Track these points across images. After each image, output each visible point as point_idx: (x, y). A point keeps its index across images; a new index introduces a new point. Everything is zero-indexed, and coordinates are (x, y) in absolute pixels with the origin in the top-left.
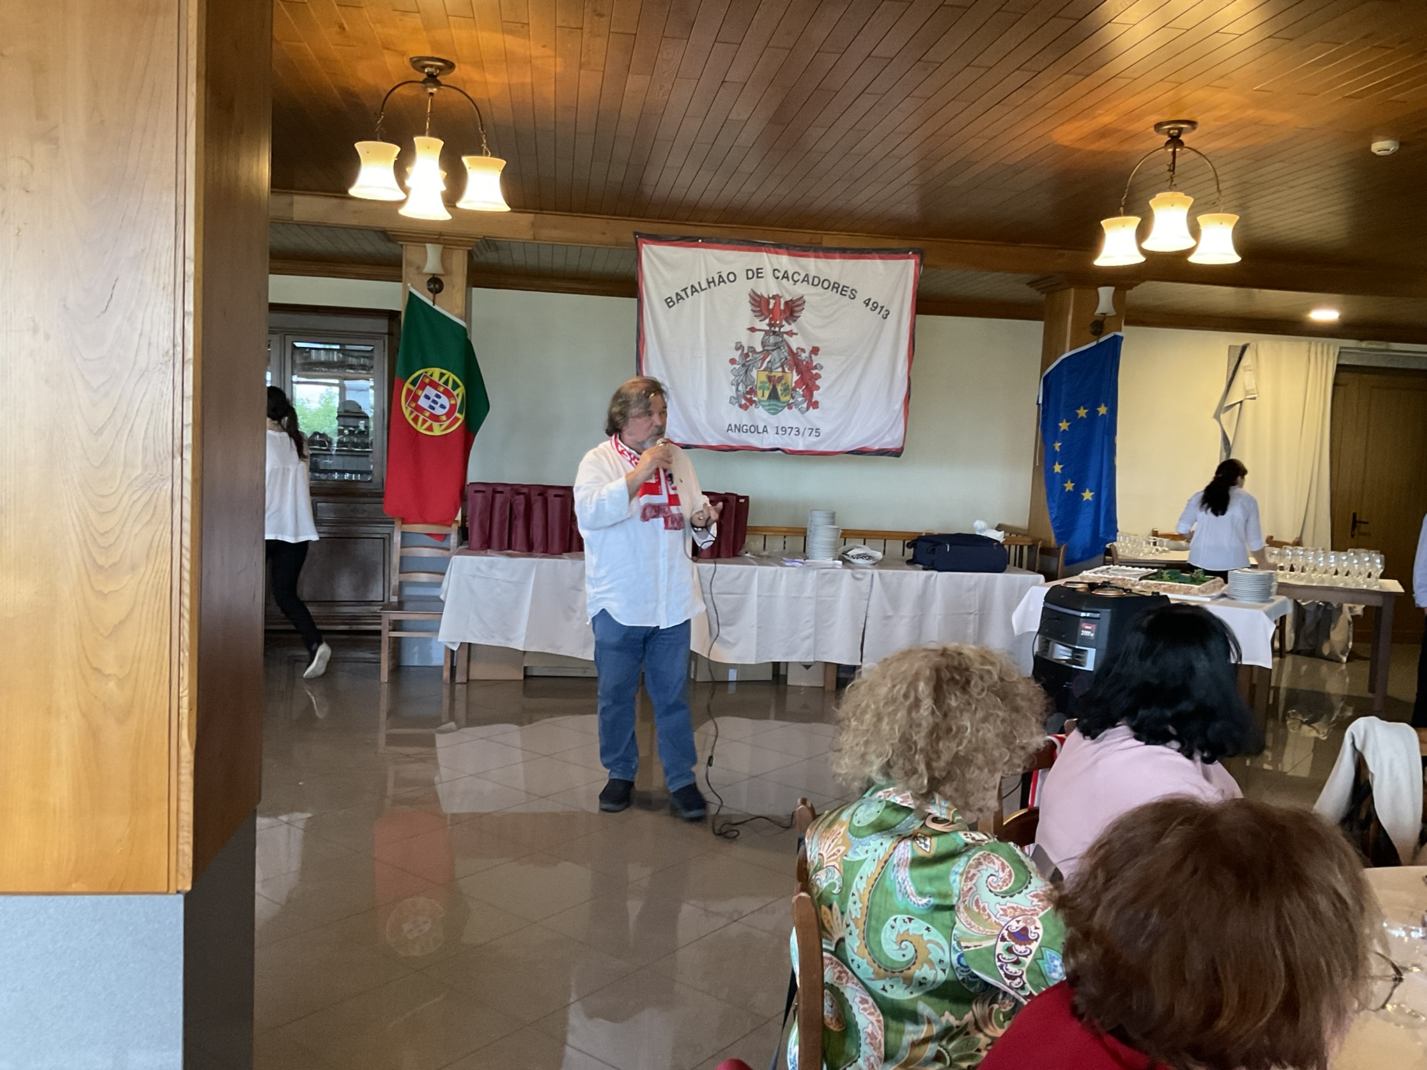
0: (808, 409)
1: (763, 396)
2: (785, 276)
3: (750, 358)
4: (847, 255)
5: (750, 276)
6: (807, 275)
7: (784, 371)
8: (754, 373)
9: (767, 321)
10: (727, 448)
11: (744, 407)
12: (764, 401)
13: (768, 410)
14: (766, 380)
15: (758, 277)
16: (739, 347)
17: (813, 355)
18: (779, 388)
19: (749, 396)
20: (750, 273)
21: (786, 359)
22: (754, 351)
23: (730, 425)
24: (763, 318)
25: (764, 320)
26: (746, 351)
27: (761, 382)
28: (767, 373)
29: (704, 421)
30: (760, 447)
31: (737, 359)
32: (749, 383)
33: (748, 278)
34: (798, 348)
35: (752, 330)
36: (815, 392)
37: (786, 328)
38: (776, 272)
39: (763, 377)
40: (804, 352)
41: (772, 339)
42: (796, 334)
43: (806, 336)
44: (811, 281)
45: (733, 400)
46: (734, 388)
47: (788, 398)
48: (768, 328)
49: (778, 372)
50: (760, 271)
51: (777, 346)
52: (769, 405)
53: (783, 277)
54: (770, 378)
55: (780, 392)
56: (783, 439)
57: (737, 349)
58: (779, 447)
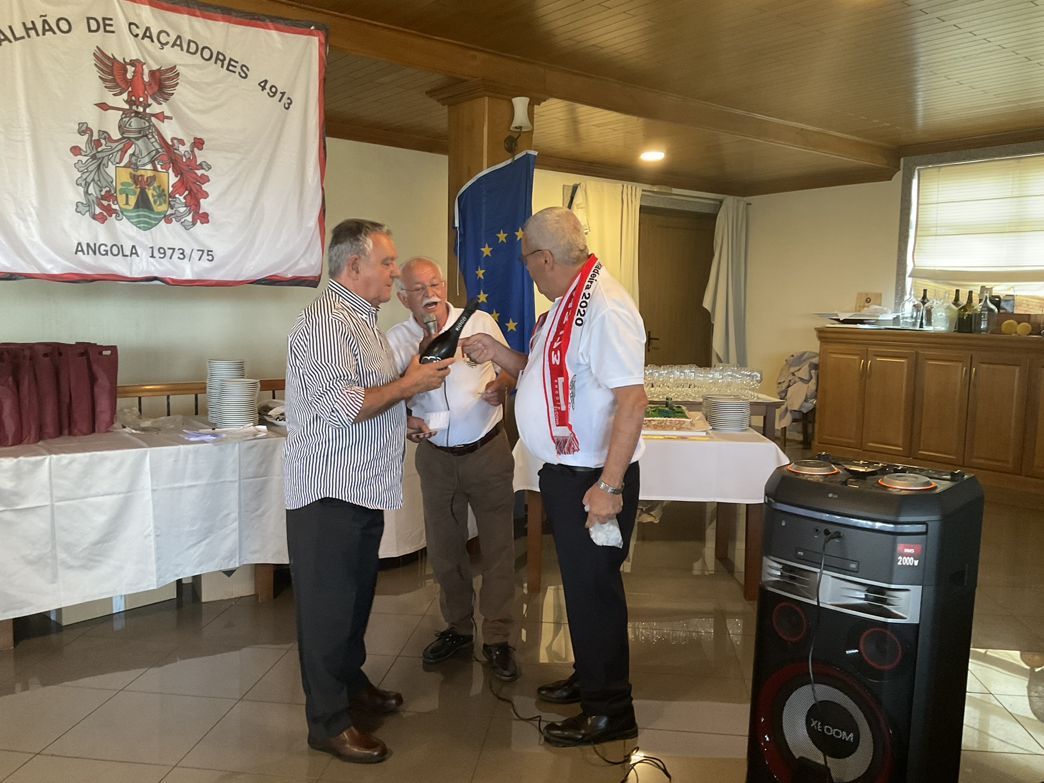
0: (194, 223)
1: (127, 203)
2: (147, 34)
3: (103, 147)
4: (233, 19)
5: (94, 26)
6: (179, 37)
7: (155, 169)
8: (111, 170)
9: (125, 96)
10: (77, 278)
11: (101, 219)
12: (128, 211)
13: (136, 224)
14: (130, 181)
15: (105, 31)
16: (84, 130)
17: (195, 149)
18: (150, 192)
19: (105, 203)
20: (92, 22)
21: (158, 152)
22: (109, 138)
23: (79, 244)
24: (118, 91)
25: (121, 93)
26: (95, 137)
27: (122, 184)
28: (131, 170)
29: (37, 239)
30: (128, 275)
31: (83, 147)
32: (104, 183)
33: (90, 31)
34: (173, 139)
35: (103, 106)
36: (202, 201)
37: (155, 108)
38: (133, 27)
39: (125, 176)
40: (183, 144)
41: (134, 123)
42: (170, 118)
43: (183, 121)
44: (185, 47)
45: (81, 208)
46: (81, 190)
47: (163, 208)
48: (127, 107)
49: (147, 171)
50: (107, 22)
51: (143, 134)
52: (138, 216)
53: (144, 36)
54: (136, 179)
55: (152, 200)
56: (162, 265)
57: (82, 132)
58: (156, 275)
